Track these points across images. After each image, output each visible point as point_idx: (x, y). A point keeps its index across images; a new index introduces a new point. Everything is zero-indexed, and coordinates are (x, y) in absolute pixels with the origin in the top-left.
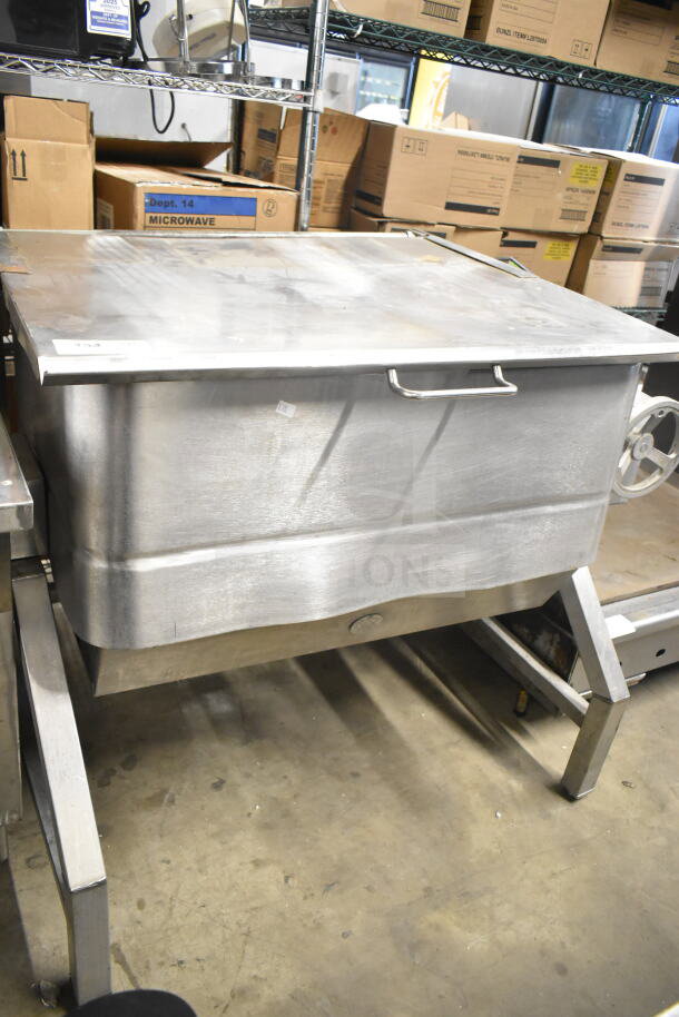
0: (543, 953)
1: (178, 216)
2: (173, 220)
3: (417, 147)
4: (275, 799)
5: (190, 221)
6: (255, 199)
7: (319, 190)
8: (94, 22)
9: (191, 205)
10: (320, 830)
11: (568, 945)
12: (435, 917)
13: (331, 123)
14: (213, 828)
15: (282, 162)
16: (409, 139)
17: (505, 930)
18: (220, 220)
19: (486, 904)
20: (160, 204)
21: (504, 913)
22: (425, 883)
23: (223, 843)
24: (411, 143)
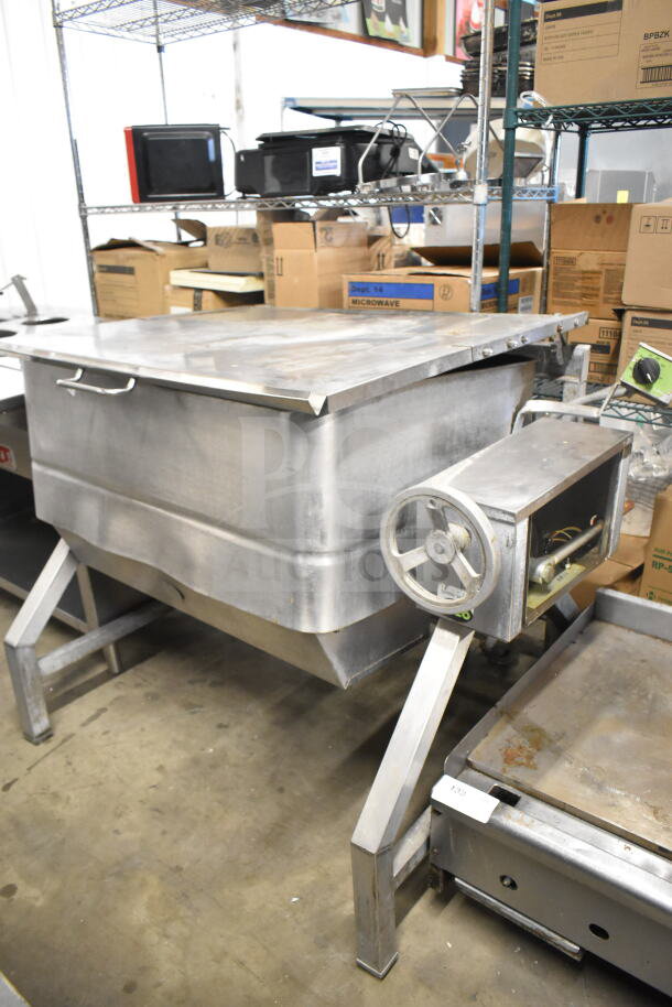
0: (143, 970)
1: (371, 299)
2: (369, 302)
3: (660, 225)
4: (226, 755)
5: (380, 303)
6: (433, 285)
7: (596, 281)
8: (317, 169)
9: (381, 290)
10: (208, 789)
11: (159, 989)
12: (153, 880)
13: (604, 212)
14: (181, 738)
15: (555, 255)
16: (649, 218)
17: (158, 934)
18: (405, 303)
19: (181, 913)
20: (358, 289)
21: (175, 929)
22: (185, 865)
23: (170, 747)
24: (651, 222)
